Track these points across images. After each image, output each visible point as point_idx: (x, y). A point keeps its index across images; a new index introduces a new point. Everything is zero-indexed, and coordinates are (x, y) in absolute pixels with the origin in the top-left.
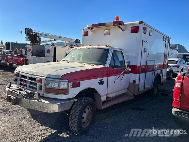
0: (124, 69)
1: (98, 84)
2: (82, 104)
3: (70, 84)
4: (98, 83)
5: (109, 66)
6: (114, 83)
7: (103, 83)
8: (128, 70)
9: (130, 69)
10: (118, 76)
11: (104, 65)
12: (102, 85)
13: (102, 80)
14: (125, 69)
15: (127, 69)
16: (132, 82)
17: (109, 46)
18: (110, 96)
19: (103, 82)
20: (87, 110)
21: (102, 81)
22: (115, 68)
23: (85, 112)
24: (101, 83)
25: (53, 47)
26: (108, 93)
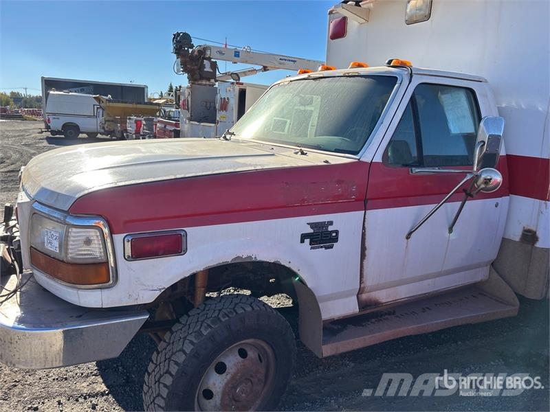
0: (464, 175)
1: (302, 241)
2: (199, 333)
3: (119, 238)
4: (304, 237)
5: (378, 159)
6: (408, 237)
7: (336, 239)
8: (487, 181)
9: (497, 178)
10: (429, 208)
11: (356, 153)
12: (331, 247)
13: (331, 223)
14: (469, 177)
15: (483, 176)
16: (516, 234)
17: (402, 62)
18: (384, 296)
19: (337, 232)
20: (232, 361)
21: (330, 228)
22: (416, 170)
23: (221, 369)
24: (322, 237)
25: (237, 88)
26: (369, 282)
